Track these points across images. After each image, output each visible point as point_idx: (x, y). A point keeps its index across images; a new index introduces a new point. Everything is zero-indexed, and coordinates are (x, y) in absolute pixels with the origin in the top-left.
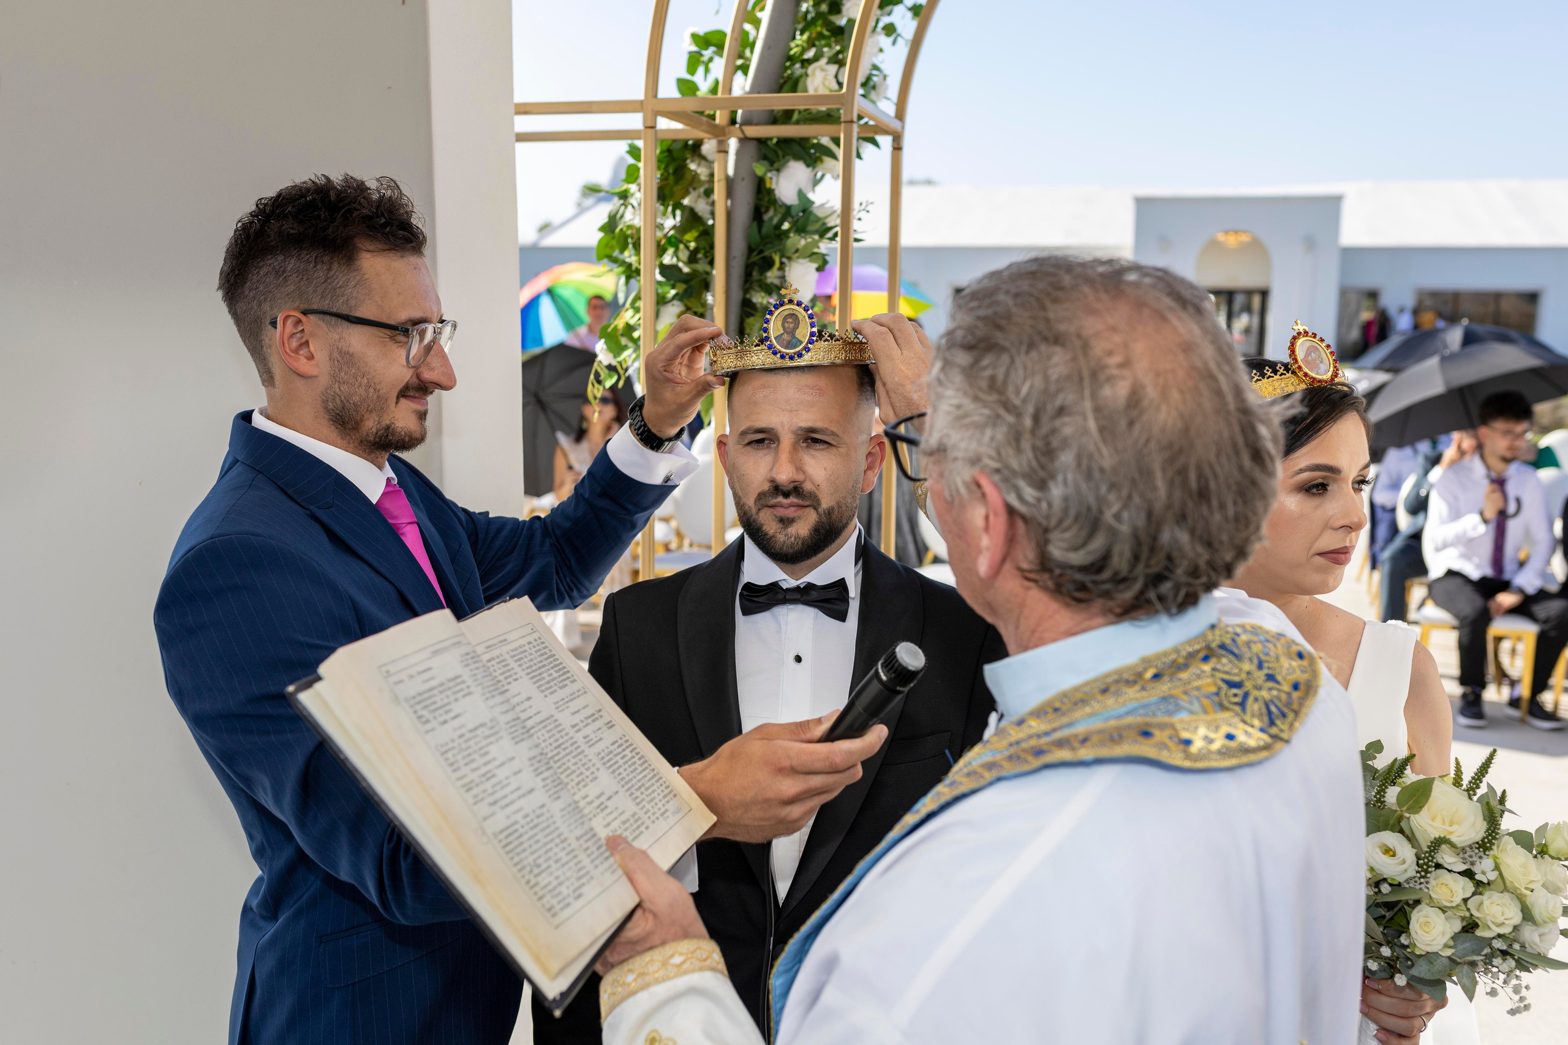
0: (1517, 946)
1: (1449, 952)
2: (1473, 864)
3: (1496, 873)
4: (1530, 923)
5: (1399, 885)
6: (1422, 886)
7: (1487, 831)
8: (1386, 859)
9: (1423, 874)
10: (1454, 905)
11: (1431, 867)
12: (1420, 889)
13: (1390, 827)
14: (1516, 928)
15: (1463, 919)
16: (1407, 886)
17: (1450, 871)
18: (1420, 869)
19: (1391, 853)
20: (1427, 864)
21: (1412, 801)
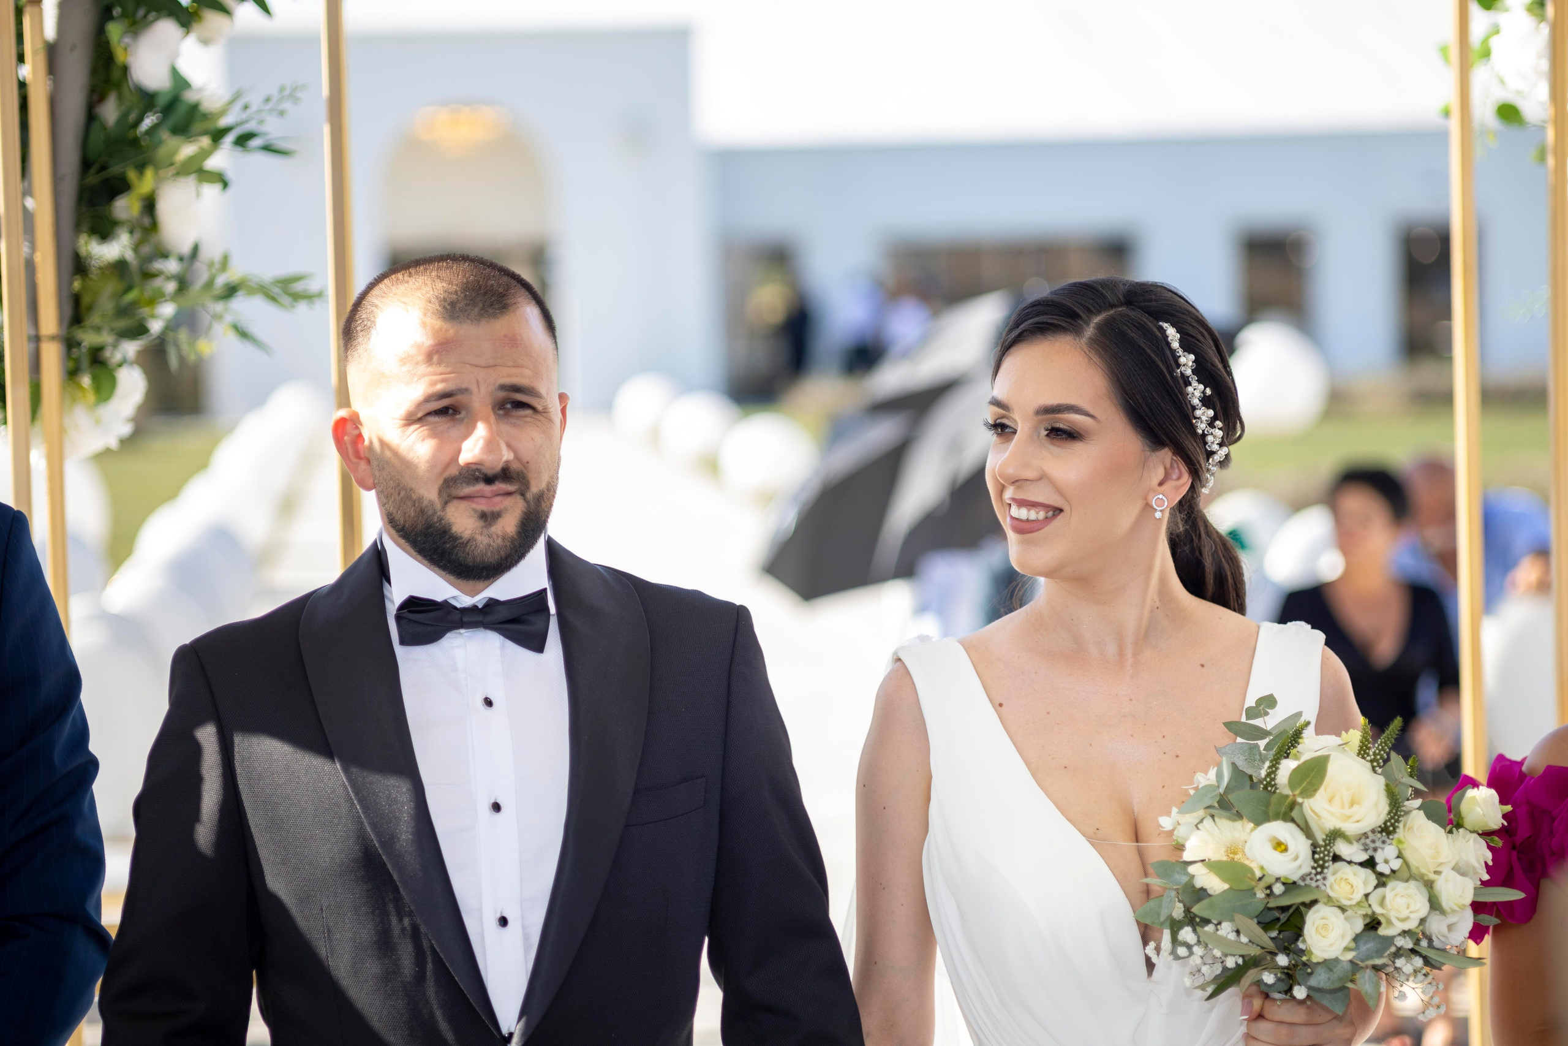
0: (1424, 943)
1: (1350, 956)
2: (1375, 850)
3: (1400, 861)
4: (1437, 912)
5: (1294, 883)
6: (1319, 883)
7: (1389, 813)
8: (1276, 855)
9: (1319, 870)
10: (1354, 902)
11: (1327, 861)
12: (1317, 887)
13: (1281, 816)
14: (1423, 921)
15: (1365, 916)
16: (1302, 884)
17: (1350, 862)
18: (1316, 865)
19: (1283, 847)
20: (1323, 859)
21: (1305, 783)
